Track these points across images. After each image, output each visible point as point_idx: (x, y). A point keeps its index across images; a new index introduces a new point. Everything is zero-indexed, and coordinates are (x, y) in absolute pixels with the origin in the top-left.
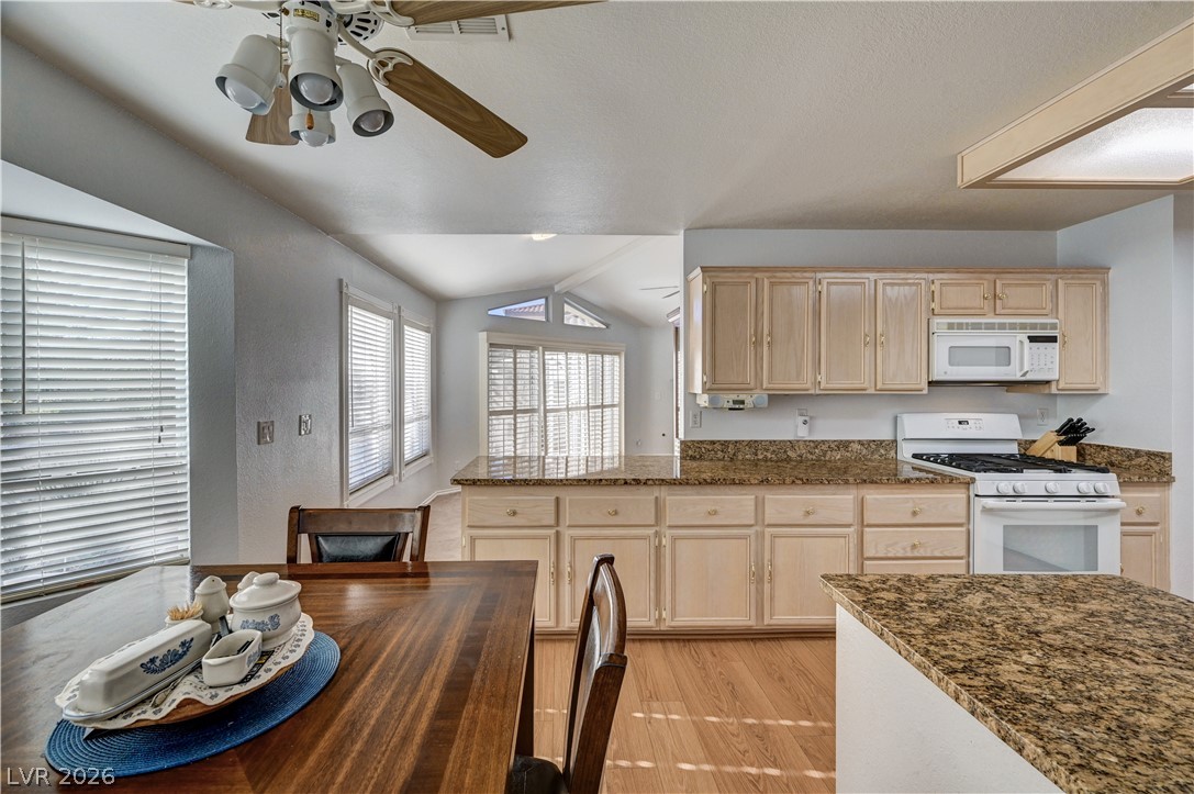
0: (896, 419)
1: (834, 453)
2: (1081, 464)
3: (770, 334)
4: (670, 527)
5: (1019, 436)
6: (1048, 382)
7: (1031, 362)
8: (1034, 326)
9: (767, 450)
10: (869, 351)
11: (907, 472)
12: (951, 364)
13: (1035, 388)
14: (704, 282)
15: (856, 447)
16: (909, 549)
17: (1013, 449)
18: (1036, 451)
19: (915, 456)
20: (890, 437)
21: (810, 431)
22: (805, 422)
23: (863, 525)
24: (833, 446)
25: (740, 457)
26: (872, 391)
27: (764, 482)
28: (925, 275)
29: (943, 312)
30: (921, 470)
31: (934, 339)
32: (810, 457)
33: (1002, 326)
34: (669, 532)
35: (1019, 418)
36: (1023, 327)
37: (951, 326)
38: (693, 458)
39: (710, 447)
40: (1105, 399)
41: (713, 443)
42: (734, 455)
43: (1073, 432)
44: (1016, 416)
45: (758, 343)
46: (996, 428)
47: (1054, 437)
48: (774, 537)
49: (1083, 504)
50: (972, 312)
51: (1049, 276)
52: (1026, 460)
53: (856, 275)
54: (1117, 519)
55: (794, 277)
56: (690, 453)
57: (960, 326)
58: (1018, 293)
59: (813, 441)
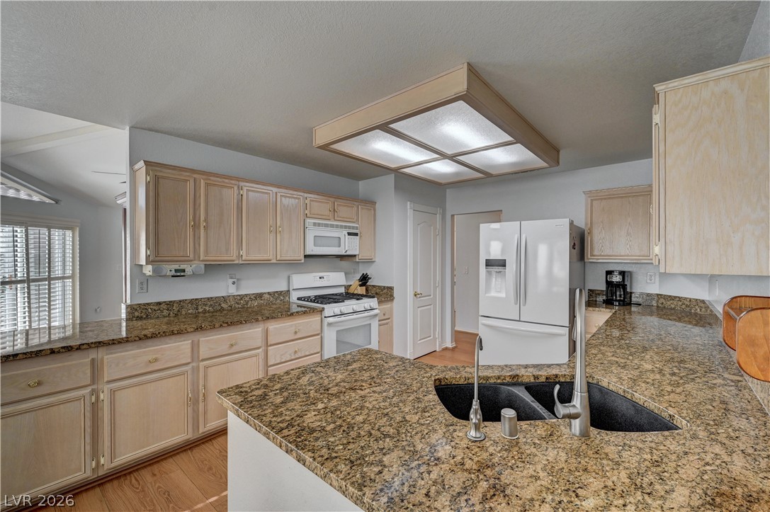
0: (289, 277)
1: (253, 302)
2: (368, 295)
3: (206, 220)
4: (109, 382)
5: (345, 284)
6: (355, 256)
7: (350, 246)
8: (349, 227)
9: (206, 305)
10: (273, 235)
11: (294, 309)
12: (315, 245)
13: (350, 258)
14: (147, 173)
15: (267, 296)
16: (292, 355)
17: (342, 290)
18: (351, 291)
19: (299, 299)
20: (286, 289)
21: (237, 289)
22: (234, 283)
23: (267, 345)
24: (252, 297)
25: (183, 313)
26: (274, 261)
27: (199, 329)
28: (302, 194)
29: (311, 216)
30: (301, 307)
31: (307, 230)
32: (237, 306)
33: (337, 226)
34: (107, 388)
35: (346, 274)
36: (346, 227)
37: (315, 224)
38: (139, 318)
39: (156, 308)
40: (374, 265)
41: (159, 304)
42: (179, 311)
43: (364, 280)
44: (343, 273)
45: (196, 227)
46: (335, 279)
47: (358, 283)
48: (206, 367)
49: (366, 314)
50: (324, 217)
51: (355, 203)
52: (349, 295)
53: (264, 187)
54: (377, 318)
55: (223, 182)
56: (136, 314)
57: (319, 225)
58: (344, 211)
59: (239, 295)
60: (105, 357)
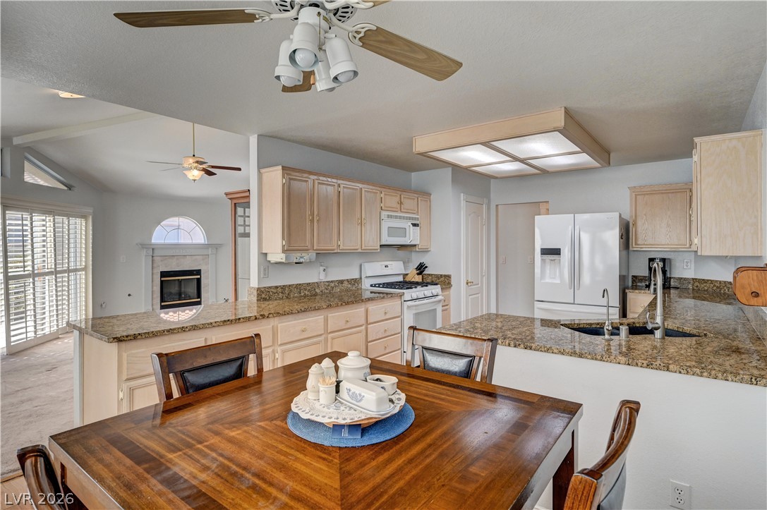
0: (361, 266)
1: (337, 288)
2: (424, 284)
3: (318, 215)
4: (281, 345)
5: (404, 273)
6: (415, 245)
7: (413, 236)
8: (413, 219)
9: (305, 290)
10: (359, 226)
11: (367, 295)
12: (389, 236)
13: (409, 248)
14: (283, 177)
15: (346, 283)
17: (400, 279)
18: (408, 279)
19: (371, 286)
20: (357, 276)
21: (326, 275)
22: (324, 270)
23: (367, 323)
24: (336, 284)
25: (292, 296)
26: (359, 250)
27: (329, 306)
28: (379, 189)
29: (385, 208)
30: (375, 293)
31: (383, 222)
32: (326, 291)
33: (404, 218)
34: (279, 349)
35: (404, 263)
36: (410, 218)
37: (389, 216)
38: (265, 299)
39: (275, 291)
40: (430, 253)
41: (277, 287)
42: (289, 294)
43: (421, 268)
44: (402, 262)
45: (312, 221)
46: (395, 268)
47: (416, 272)
48: (333, 339)
49: (433, 299)
50: (394, 210)
51: (416, 195)
52: (407, 284)
53: (353, 184)
54: (441, 304)
55: (328, 181)
56: (263, 296)
57: (391, 217)
58: (409, 204)
59: (327, 282)
60: (279, 325)
